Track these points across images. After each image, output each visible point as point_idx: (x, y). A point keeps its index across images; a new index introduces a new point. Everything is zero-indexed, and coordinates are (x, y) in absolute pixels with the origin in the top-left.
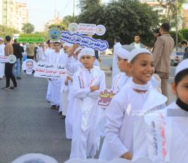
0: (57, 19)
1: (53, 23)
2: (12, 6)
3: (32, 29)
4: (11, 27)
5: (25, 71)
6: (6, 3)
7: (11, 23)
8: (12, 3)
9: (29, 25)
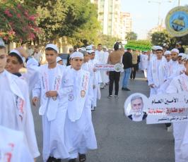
0: (160, 26)
1: (156, 31)
2: (116, 16)
3: (135, 37)
4: (116, 36)
5: (130, 117)
6: (111, 13)
7: (115, 32)
8: (117, 14)
9: (132, 33)
